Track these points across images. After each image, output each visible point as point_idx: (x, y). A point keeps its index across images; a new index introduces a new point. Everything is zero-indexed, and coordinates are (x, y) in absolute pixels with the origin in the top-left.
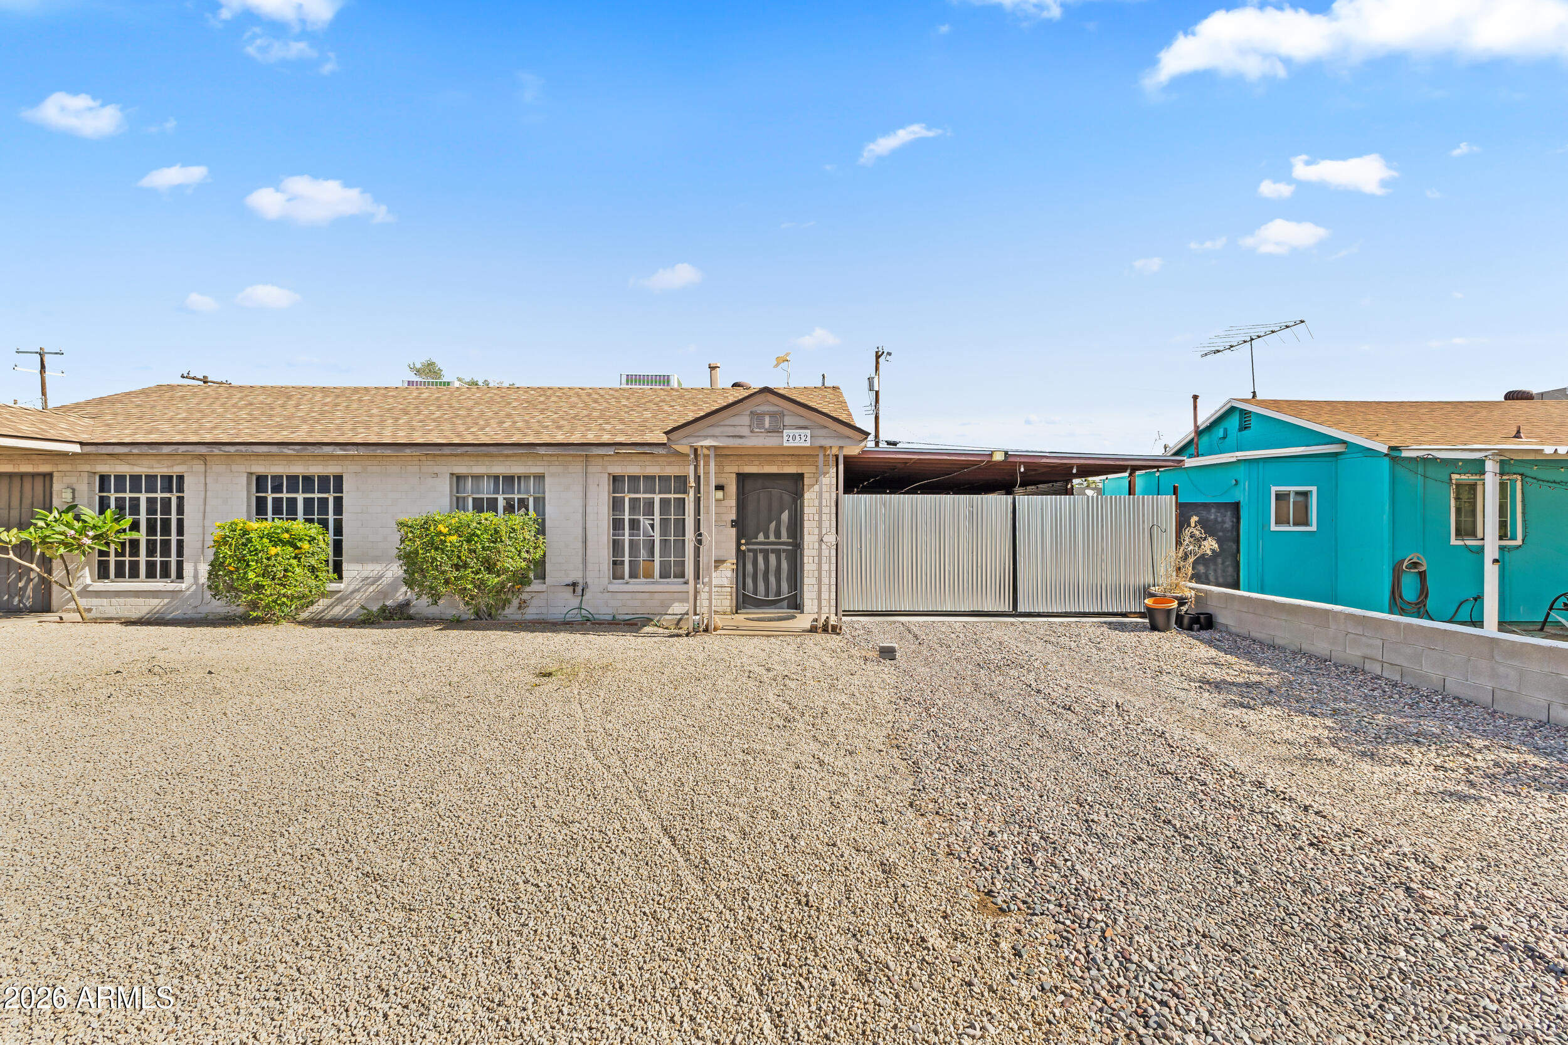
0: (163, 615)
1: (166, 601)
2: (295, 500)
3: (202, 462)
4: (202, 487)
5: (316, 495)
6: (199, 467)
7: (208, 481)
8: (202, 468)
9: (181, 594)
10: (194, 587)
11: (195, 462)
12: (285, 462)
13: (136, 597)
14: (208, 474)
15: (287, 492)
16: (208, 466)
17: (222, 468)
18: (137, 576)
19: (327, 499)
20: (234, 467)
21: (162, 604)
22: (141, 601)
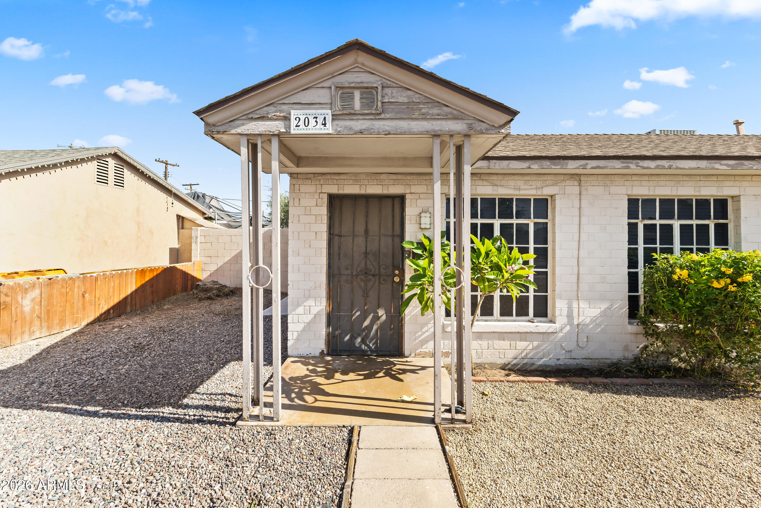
0: (532, 361)
1: (535, 343)
2: (670, 227)
3: (576, 183)
4: (577, 213)
5: (694, 222)
6: (572, 188)
7: (583, 205)
8: (576, 189)
9: (552, 337)
10: (568, 328)
11: (568, 182)
12: (673, 183)
13: (500, 339)
14: (583, 197)
15: (660, 218)
16: (583, 188)
17: (599, 190)
18: (491, 314)
19: (707, 226)
20: (613, 189)
21: (530, 347)
22: (505, 344)
